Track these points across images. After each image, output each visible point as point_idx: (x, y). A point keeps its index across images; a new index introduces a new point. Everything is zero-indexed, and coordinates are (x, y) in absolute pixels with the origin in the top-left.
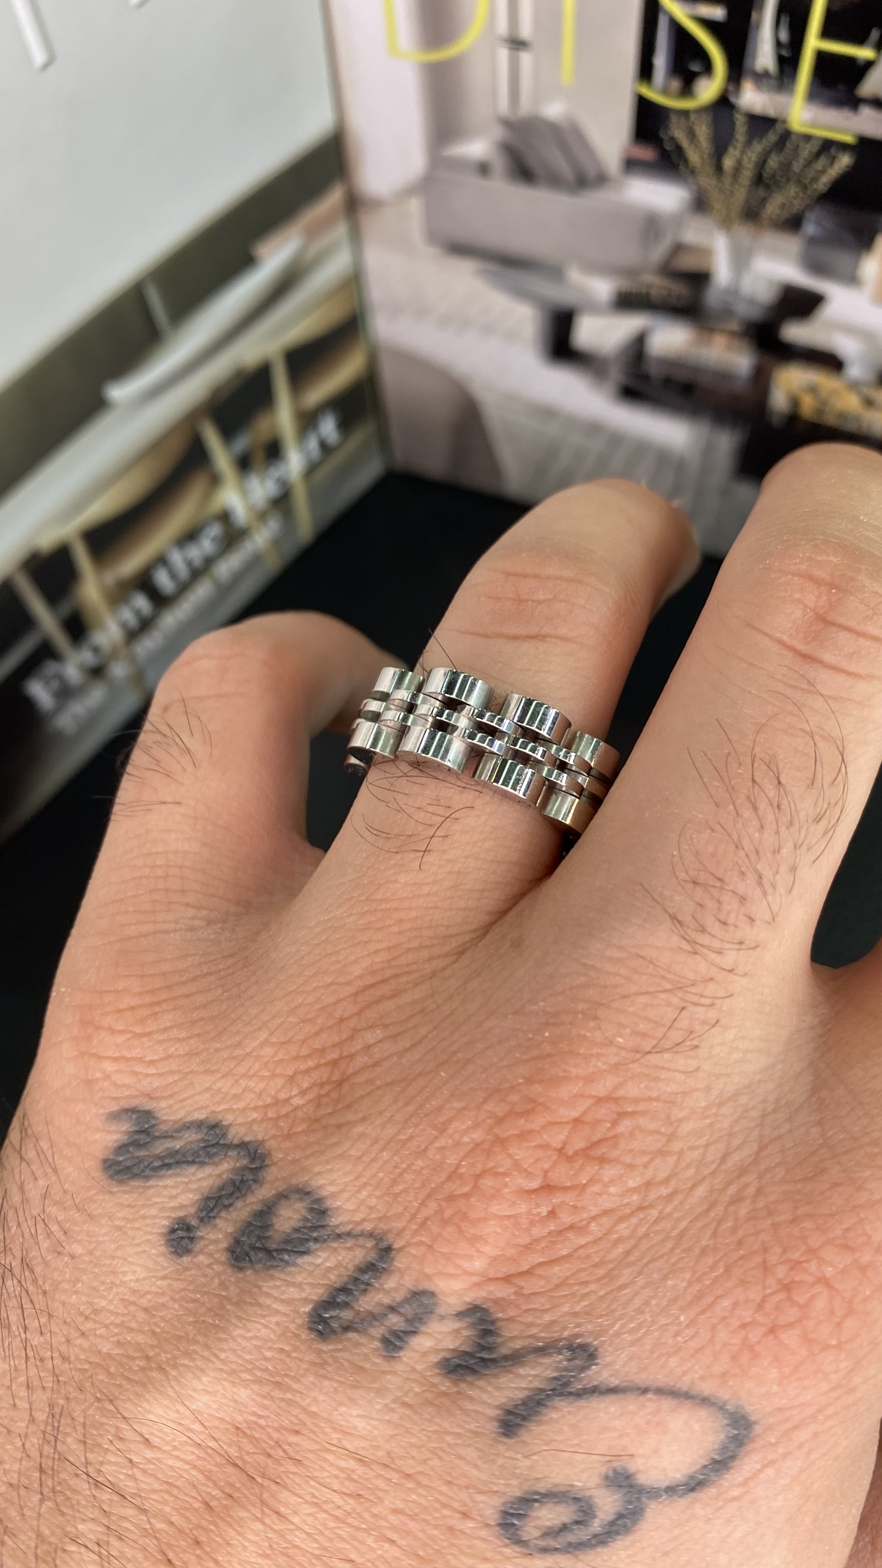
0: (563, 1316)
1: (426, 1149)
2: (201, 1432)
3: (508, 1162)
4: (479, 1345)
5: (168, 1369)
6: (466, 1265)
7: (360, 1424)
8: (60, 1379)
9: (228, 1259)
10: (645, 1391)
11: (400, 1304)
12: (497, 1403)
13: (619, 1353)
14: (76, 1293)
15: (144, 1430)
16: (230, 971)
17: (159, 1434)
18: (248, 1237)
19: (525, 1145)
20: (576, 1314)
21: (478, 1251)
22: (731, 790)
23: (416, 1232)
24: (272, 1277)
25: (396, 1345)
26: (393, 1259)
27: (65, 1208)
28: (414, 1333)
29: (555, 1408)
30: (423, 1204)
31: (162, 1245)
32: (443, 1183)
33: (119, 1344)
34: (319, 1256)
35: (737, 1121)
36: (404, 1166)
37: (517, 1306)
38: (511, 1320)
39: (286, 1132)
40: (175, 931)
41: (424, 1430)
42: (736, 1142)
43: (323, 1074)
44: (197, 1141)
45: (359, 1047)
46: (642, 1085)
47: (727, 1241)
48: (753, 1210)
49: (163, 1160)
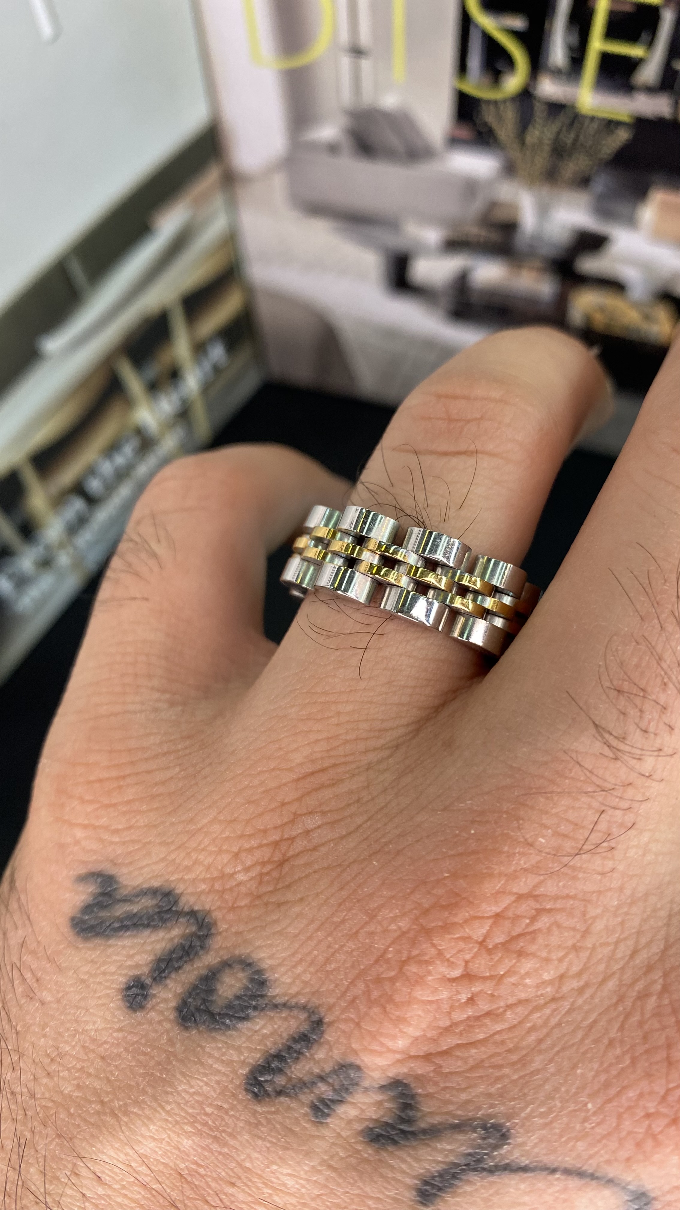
0: (477, 1096)
1: (357, 933)
2: (146, 1175)
3: (433, 951)
4: (400, 1117)
5: (119, 1115)
6: (390, 1044)
7: (290, 1182)
8: (27, 1112)
9: (176, 1018)
10: (554, 1171)
11: (328, 1075)
12: (416, 1173)
13: (529, 1135)
14: (44, 1036)
15: (97, 1169)
17: (110, 1173)
18: (194, 999)
19: (448, 936)
20: (489, 1095)
21: (401, 1031)
22: (655, 603)
23: (344, 1010)
24: (214, 1039)
25: (324, 1112)
26: (322, 1033)
27: (38, 958)
28: (341, 1102)
29: (468, 1182)
30: (353, 983)
31: (118, 1000)
32: (371, 966)
33: (78, 1086)
34: (258, 1023)
35: (645, 921)
36: (337, 946)
37: (436, 1084)
38: (429, 1096)
39: (230, 905)
41: (348, 1192)
42: (643, 940)
43: (266, 853)
44: (152, 906)
45: (299, 831)
46: (561, 884)
47: (633, 1034)
48: (659, 1006)
49: (122, 922)
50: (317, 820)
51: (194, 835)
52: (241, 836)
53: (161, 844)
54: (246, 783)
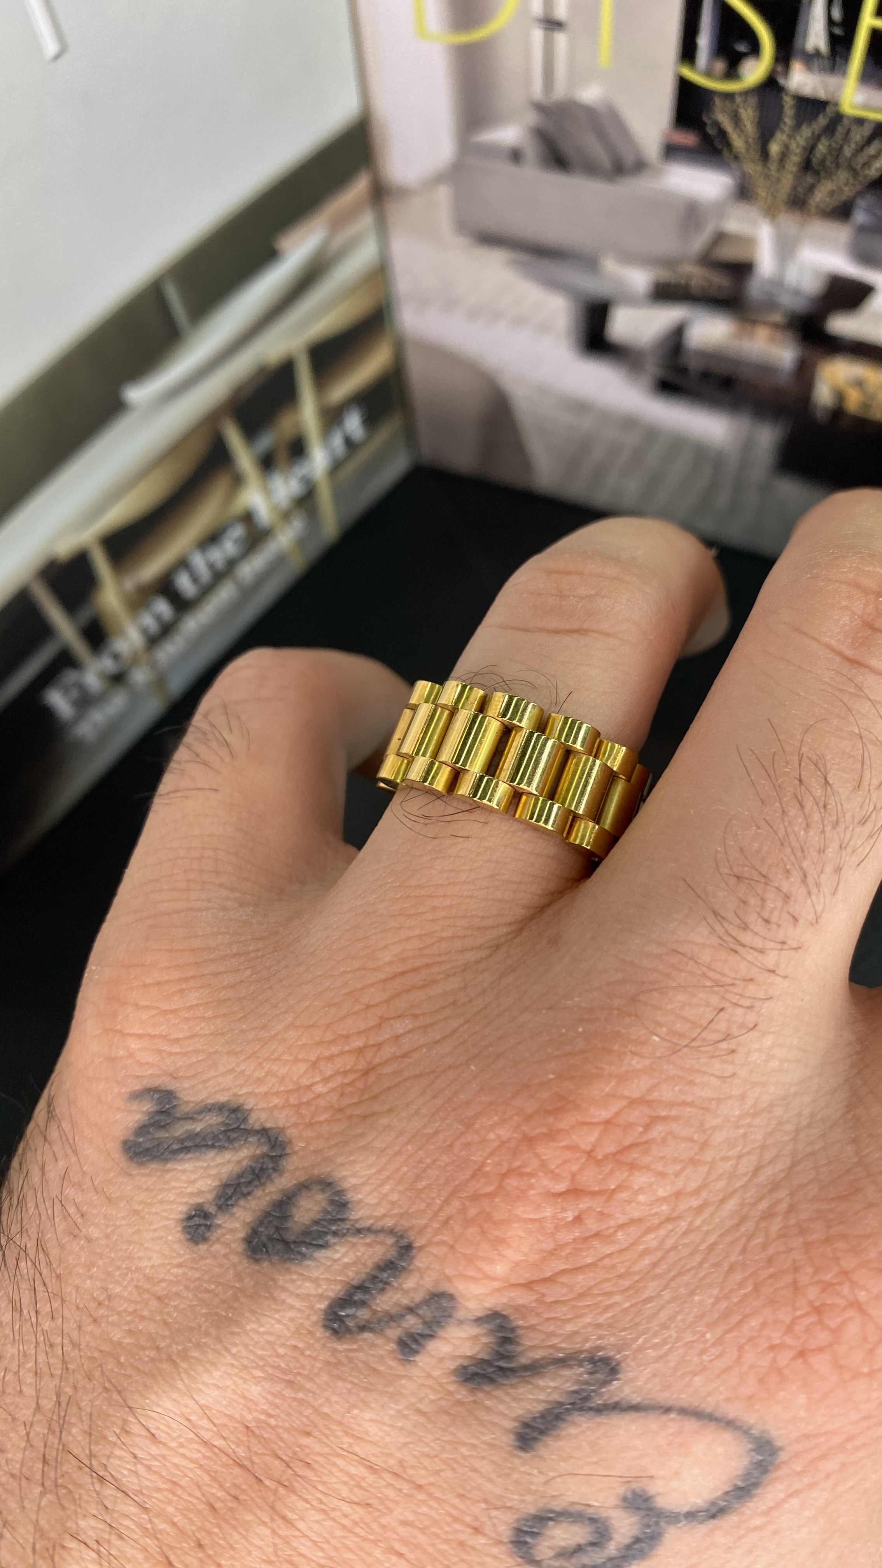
0: (585, 1327)
1: (451, 1145)
2: (208, 1430)
3: (535, 1163)
4: (498, 1353)
5: (178, 1361)
6: (487, 1268)
7: (373, 1429)
8: (68, 1366)
9: (245, 1250)
10: (668, 1410)
11: (418, 1306)
12: (514, 1415)
13: (641, 1368)
14: (91, 1277)
15: (151, 1425)
16: (260, 953)
17: (166, 1429)
18: (266, 1228)
19: (552, 1144)
20: (599, 1326)
21: (500, 1254)
22: (778, 788)
23: (438, 1231)
24: (288, 1271)
25: (412, 1349)
26: (413, 1258)
27: (83, 1190)
28: (431, 1336)
29: (574, 1423)
30: (446, 1202)
31: (178, 1232)
32: (468, 1181)
33: (130, 1332)
34: (337, 1251)
35: (771, 1134)
36: (428, 1161)
37: (538, 1315)
38: (532, 1328)
39: (307, 1120)
40: (207, 909)
41: (438, 1439)
42: (768, 1155)
43: (348, 1062)
44: (217, 1124)
45: (387, 1036)
46: (677, 1088)
47: (757, 1258)
48: (785, 1227)
49: (182, 1143)
50: (408, 1024)
51: (266, 1043)
52: (320, 1043)
53: (228, 1053)
54: (327, 985)
